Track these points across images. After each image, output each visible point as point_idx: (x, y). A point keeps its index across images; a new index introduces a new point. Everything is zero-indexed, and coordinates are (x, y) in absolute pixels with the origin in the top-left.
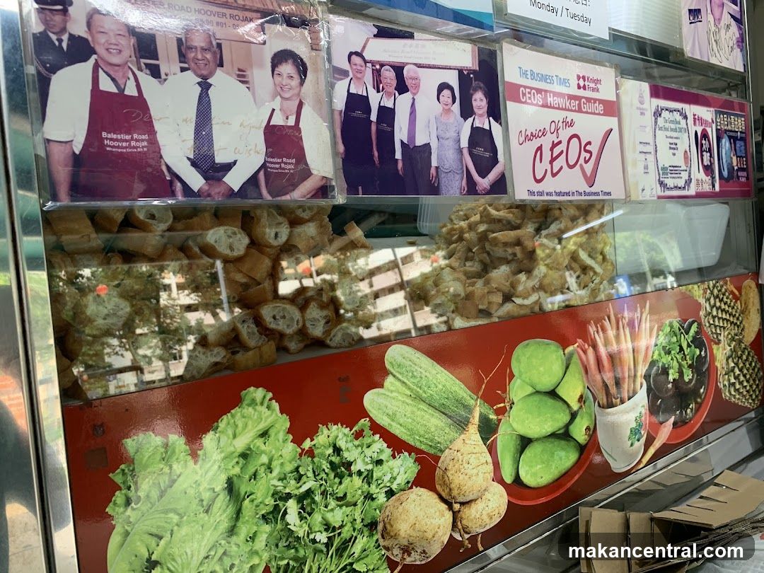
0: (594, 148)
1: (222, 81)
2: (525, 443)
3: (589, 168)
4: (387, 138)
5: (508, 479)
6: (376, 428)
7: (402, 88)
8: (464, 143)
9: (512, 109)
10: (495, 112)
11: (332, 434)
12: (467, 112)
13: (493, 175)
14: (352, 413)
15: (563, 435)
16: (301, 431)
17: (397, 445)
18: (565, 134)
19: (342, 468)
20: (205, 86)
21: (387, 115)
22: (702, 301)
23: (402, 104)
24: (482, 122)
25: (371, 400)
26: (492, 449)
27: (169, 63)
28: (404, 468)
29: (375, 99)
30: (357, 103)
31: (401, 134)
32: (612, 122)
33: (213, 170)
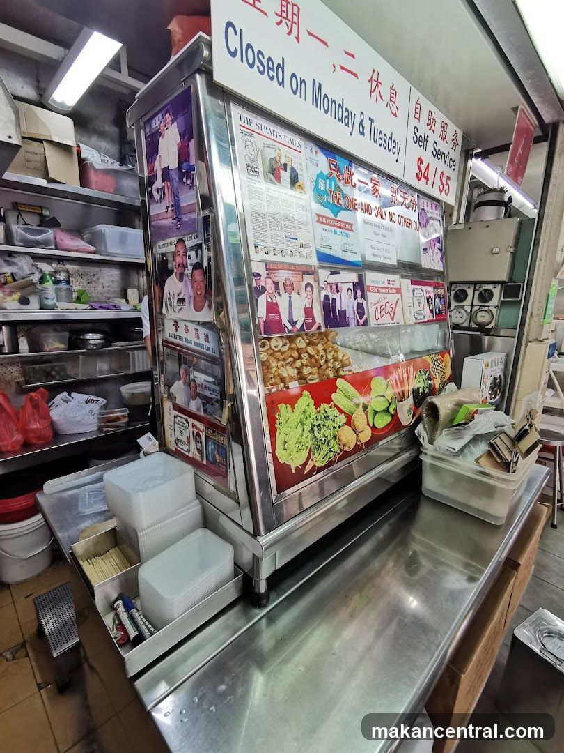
0: (393, 306)
1: (294, 294)
2: (376, 413)
3: (392, 314)
4: (334, 308)
5: (371, 425)
6: (335, 406)
7: (338, 291)
8: (355, 308)
9: (369, 295)
10: (363, 296)
11: (324, 406)
12: (356, 297)
13: (363, 319)
14: (329, 401)
15: (387, 411)
16: (317, 405)
17: (341, 411)
18: (384, 302)
19: (327, 418)
20: (290, 297)
21: (334, 300)
22: (430, 362)
23: (337, 296)
24: (360, 300)
25: (334, 396)
26: (366, 414)
27: (282, 291)
28: (343, 419)
29: (331, 296)
30: (327, 297)
31: (338, 307)
32: (398, 296)
33: (293, 323)
